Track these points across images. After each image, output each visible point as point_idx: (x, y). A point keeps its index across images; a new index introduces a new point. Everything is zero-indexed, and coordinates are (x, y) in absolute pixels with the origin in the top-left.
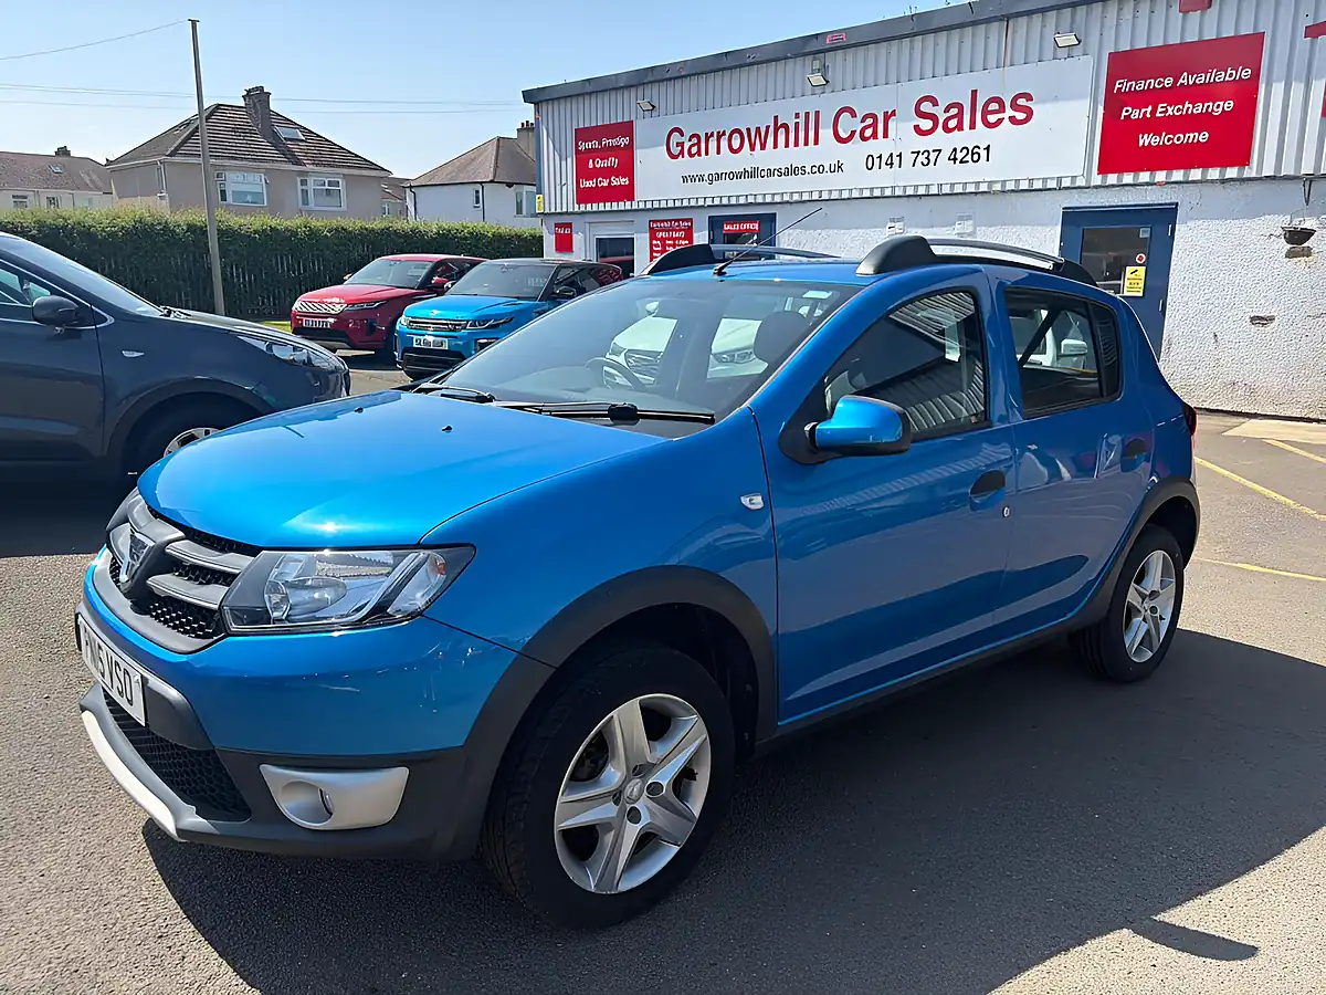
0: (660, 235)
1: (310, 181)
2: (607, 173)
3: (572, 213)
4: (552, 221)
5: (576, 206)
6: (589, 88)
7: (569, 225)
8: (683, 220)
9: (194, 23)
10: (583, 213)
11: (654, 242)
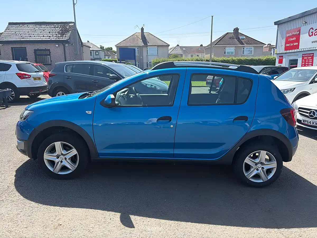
0: (305, 58)
1: (245, 48)
2: (293, 42)
3: (283, 53)
4: (279, 55)
5: (284, 51)
6: (290, 19)
7: (282, 56)
8: (311, 54)
9: (212, 16)
10: (286, 53)
11: (303, 60)
